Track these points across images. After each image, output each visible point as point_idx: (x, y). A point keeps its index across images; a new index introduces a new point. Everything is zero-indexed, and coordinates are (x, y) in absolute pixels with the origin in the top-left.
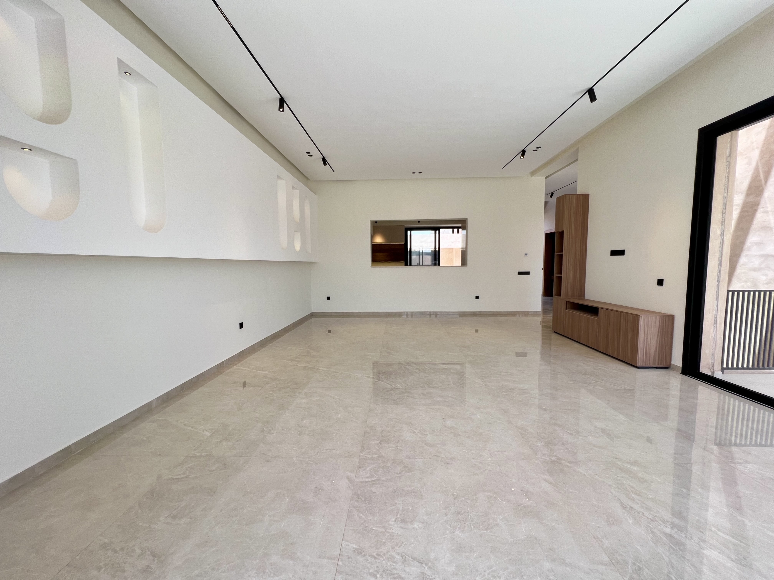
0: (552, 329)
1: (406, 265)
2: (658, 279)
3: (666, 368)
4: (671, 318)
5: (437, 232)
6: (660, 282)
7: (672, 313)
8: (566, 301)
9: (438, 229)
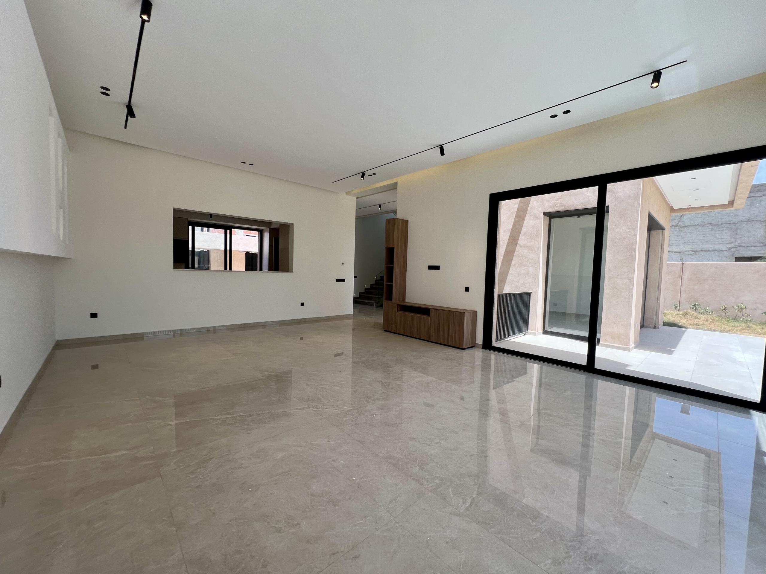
0: (383, 329)
1: (187, 267)
2: (465, 288)
3: (473, 347)
4: (475, 313)
5: (228, 231)
6: (467, 289)
7: (475, 310)
8: (398, 305)
9: (230, 228)
